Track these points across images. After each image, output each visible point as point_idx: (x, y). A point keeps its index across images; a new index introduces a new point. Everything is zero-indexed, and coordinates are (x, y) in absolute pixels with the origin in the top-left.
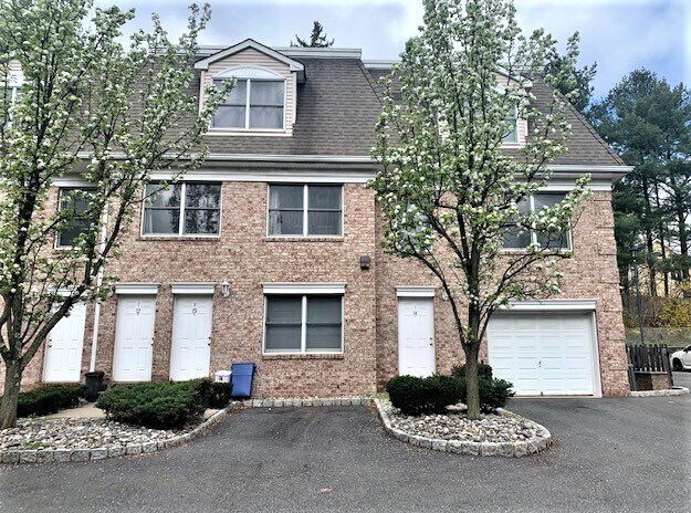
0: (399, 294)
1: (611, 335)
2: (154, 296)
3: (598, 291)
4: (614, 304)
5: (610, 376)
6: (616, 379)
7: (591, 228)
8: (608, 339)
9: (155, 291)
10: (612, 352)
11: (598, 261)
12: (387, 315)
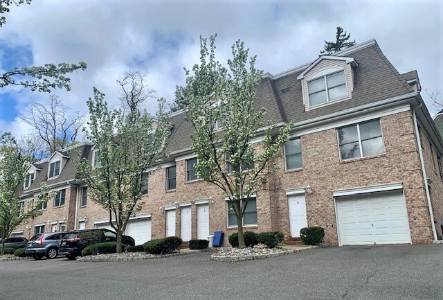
0: (287, 194)
1: (415, 204)
2: (190, 206)
3: (404, 176)
4: (416, 183)
5: (416, 231)
6: (421, 232)
7: (396, 137)
8: (413, 207)
9: (190, 204)
10: (417, 215)
11: (403, 158)
12: (282, 205)
